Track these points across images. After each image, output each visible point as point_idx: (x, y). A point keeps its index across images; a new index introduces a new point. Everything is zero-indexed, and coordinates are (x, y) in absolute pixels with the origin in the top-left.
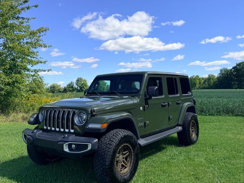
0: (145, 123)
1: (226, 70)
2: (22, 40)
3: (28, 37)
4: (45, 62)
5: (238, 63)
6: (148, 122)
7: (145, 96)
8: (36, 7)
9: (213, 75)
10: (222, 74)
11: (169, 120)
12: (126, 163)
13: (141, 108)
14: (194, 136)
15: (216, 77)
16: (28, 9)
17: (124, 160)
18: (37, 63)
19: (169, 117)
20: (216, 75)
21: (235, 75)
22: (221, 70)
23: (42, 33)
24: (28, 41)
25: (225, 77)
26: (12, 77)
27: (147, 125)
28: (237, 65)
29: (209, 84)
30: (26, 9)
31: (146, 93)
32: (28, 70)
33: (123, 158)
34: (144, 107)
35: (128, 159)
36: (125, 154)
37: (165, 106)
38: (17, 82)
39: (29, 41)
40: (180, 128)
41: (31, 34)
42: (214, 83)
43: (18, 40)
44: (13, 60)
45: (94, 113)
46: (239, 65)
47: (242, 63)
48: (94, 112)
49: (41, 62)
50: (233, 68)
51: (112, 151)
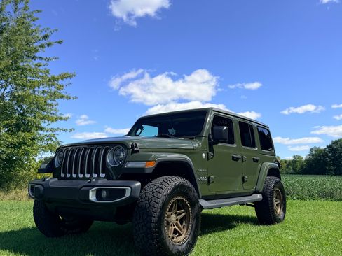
0: (209, 178)
1: (317, 150)
2: (37, 89)
3: (45, 85)
4: (66, 119)
5: (334, 140)
6: (213, 177)
7: (209, 139)
8: (60, 43)
9: (299, 157)
10: (313, 155)
11: (243, 181)
12: (182, 227)
13: (204, 155)
14: (279, 211)
15: (304, 159)
16: (48, 46)
17: (178, 222)
18: (56, 119)
19: (243, 178)
20: (304, 156)
21: (330, 157)
22: (311, 150)
23: (65, 79)
24: (44, 89)
25: (316, 159)
26: (18, 137)
27: (211, 181)
28: (333, 143)
29: (293, 169)
30: (46, 46)
31: (211, 136)
32: (42, 129)
33: (177, 220)
34: (208, 154)
35: (184, 223)
36: (179, 214)
37: (237, 159)
38: (25, 144)
39: (47, 89)
40: (259, 196)
41: (50, 80)
42: (302, 167)
43: (31, 87)
44: (22, 115)
45: (136, 149)
46: (336, 143)
47: (339, 141)
48: (136, 147)
49: (61, 119)
50: (328, 147)
51: (161, 202)
